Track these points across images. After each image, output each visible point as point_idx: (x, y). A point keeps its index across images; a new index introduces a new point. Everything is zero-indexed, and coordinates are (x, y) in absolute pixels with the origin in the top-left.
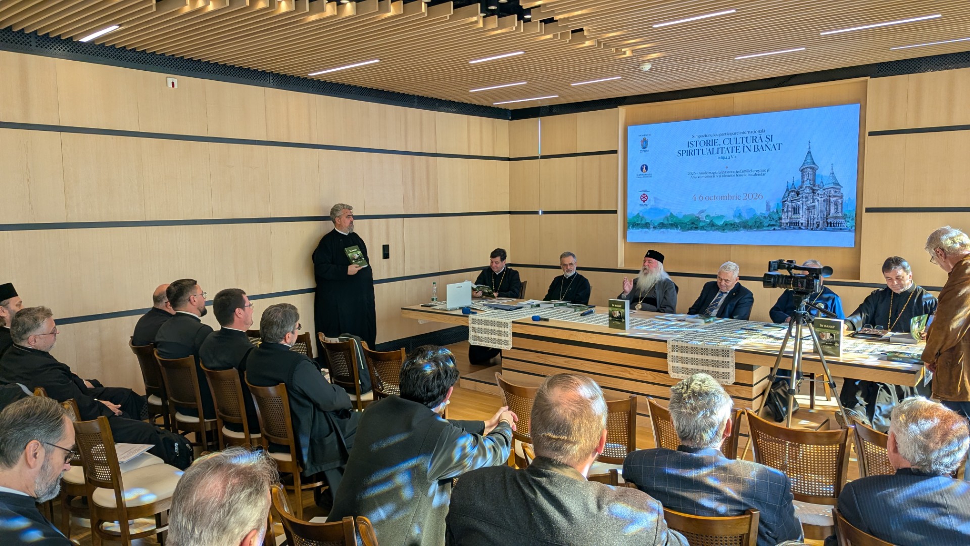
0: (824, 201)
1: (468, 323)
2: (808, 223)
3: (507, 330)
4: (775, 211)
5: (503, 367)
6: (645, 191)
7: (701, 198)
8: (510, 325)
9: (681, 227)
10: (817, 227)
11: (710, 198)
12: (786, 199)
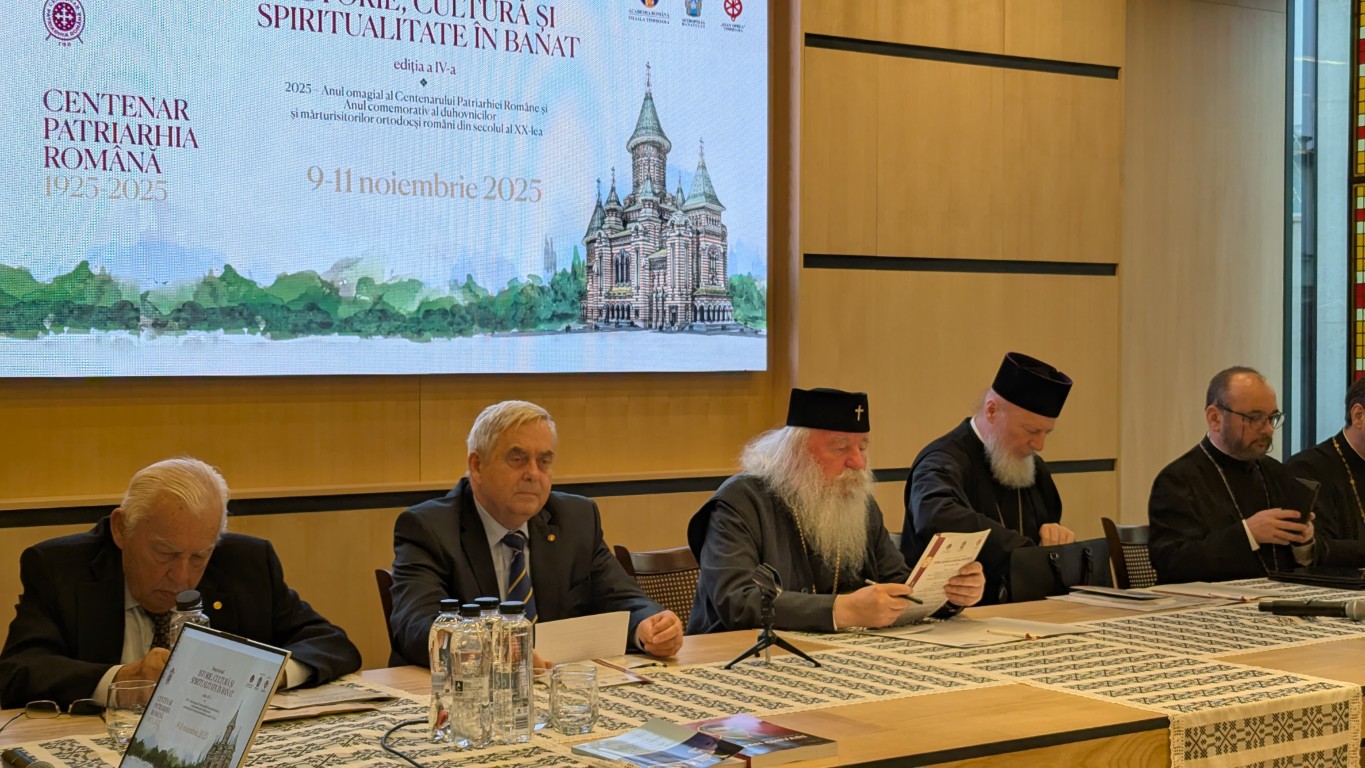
12: (595, 235)
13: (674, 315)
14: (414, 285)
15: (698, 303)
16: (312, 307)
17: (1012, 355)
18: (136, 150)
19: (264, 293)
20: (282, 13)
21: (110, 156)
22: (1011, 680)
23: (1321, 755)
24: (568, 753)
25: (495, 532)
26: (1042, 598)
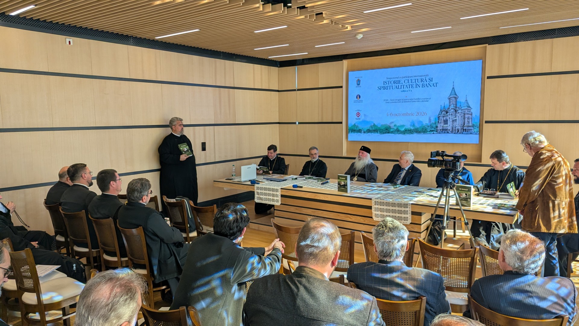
0: (462, 117)
1: (254, 189)
2: (452, 130)
3: (278, 193)
4: (434, 122)
5: (275, 215)
6: (359, 110)
7: (391, 115)
8: (280, 190)
9: (380, 132)
10: (458, 132)
11: (396, 115)
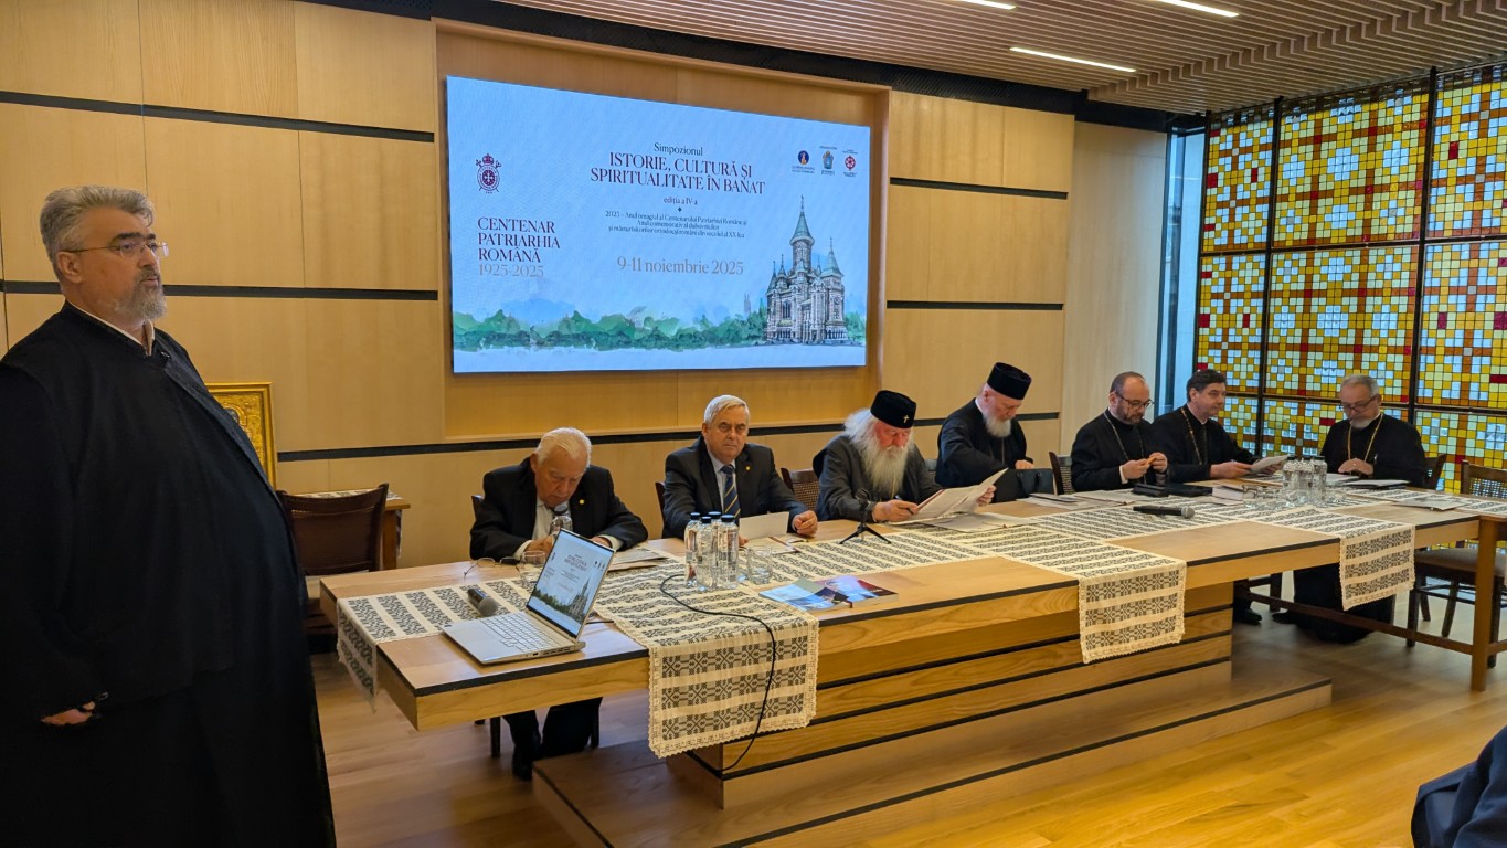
0: (822, 297)
2: (802, 333)
4: (758, 312)
9: (596, 340)
10: (813, 340)
12: (772, 292)
13: (815, 336)
14: (674, 321)
15: (828, 329)
16: (621, 333)
17: (999, 365)
18: (527, 249)
19: (594, 326)
20: (604, 173)
21: (514, 253)
22: (994, 554)
23: (1162, 599)
24: (756, 596)
25: (718, 465)
26: (1013, 500)
